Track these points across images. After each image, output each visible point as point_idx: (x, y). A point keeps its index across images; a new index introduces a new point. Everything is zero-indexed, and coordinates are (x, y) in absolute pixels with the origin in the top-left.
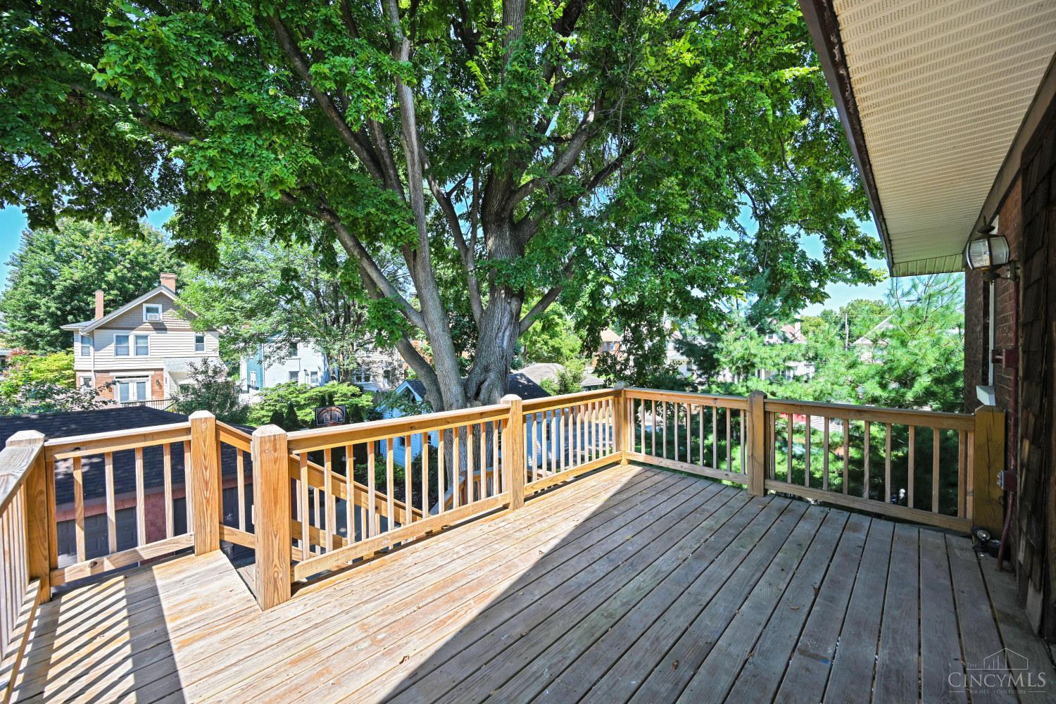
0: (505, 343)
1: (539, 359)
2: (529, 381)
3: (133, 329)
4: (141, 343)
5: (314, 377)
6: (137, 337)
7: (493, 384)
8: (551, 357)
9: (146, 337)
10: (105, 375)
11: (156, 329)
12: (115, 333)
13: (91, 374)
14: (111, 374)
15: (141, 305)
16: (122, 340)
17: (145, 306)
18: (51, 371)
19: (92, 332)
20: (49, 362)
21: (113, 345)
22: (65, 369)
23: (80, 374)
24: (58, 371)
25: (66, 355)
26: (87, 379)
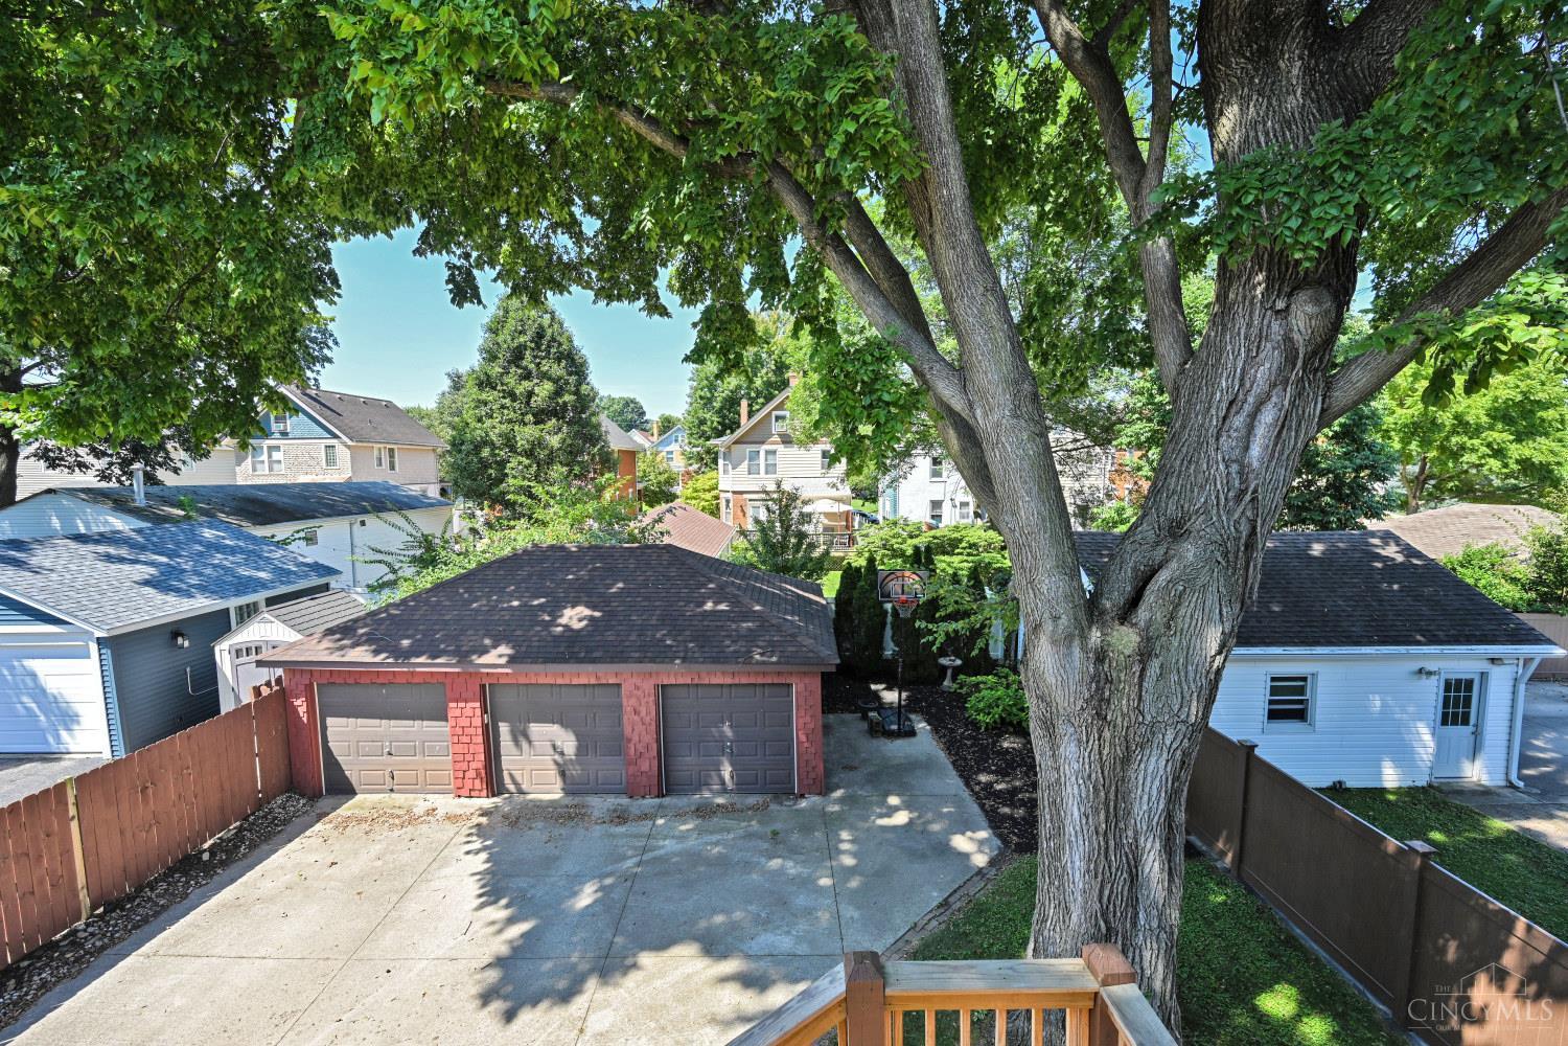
0: (1256, 451)
1: (1468, 491)
2: (1410, 552)
3: (763, 443)
4: (770, 459)
5: (965, 510)
6: (768, 452)
7: (1188, 580)
8: (1515, 488)
9: (774, 452)
10: (742, 496)
11: (783, 442)
12: (748, 448)
13: (731, 496)
14: (745, 496)
15: (770, 413)
16: (755, 455)
17: (774, 413)
18: (705, 490)
19: (729, 447)
20: (703, 481)
21: (746, 462)
22: (713, 489)
23: (722, 495)
24: (709, 491)
25: (714, 474)
26: (728, 501)
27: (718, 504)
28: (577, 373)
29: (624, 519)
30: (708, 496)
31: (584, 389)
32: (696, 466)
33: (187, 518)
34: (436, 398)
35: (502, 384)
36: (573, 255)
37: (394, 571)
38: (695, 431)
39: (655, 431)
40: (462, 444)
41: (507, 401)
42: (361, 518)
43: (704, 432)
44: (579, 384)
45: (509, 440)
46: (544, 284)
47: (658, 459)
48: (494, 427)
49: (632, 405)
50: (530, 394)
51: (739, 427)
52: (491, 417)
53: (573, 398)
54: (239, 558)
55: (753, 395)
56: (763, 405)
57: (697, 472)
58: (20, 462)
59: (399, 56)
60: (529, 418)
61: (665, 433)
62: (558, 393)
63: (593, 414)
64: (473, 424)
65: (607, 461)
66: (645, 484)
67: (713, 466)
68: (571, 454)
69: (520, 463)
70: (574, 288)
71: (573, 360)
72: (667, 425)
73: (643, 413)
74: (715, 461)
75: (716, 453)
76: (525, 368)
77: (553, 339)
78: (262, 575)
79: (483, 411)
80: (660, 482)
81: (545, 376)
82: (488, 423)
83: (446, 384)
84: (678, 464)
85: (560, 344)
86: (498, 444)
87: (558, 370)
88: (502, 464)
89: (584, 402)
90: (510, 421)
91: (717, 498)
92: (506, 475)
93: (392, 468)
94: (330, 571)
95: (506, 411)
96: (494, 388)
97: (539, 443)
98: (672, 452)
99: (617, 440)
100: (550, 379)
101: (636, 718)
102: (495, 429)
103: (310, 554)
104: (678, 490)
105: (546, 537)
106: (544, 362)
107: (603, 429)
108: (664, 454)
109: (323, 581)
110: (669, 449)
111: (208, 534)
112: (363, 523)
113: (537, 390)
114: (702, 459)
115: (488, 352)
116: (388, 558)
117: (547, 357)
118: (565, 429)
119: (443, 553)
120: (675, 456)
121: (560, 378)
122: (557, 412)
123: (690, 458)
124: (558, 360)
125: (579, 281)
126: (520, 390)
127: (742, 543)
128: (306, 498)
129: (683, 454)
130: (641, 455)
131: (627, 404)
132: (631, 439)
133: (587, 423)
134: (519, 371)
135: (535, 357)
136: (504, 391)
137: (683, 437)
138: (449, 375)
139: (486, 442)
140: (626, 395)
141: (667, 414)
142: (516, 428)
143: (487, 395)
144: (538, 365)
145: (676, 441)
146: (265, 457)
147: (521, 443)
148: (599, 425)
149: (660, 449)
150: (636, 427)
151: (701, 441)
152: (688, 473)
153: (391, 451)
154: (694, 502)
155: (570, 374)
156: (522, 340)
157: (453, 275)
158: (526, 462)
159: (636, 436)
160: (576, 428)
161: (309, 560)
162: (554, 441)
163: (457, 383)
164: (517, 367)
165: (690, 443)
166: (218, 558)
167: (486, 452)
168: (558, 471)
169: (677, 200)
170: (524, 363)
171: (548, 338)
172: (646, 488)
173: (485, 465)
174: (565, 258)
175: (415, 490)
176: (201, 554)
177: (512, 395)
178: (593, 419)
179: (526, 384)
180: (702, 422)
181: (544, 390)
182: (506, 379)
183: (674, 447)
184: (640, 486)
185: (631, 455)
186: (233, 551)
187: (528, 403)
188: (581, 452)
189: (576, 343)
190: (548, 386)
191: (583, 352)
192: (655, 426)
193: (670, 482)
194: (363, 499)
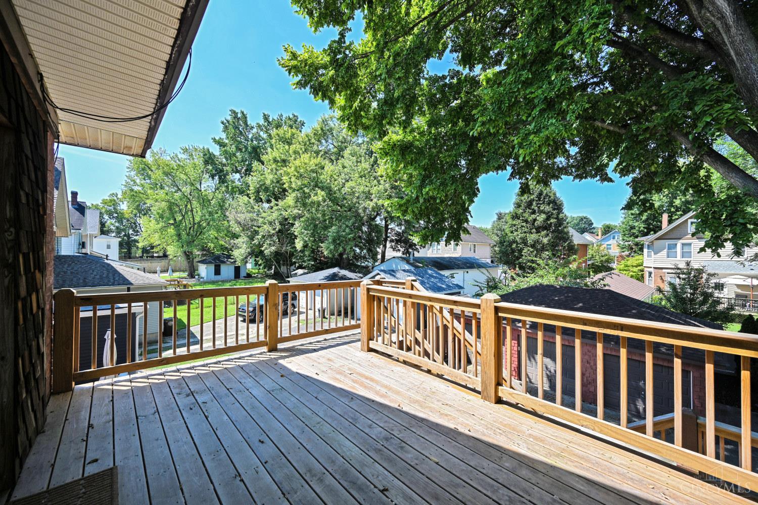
3: (680, 239)
4: (686, 249)
6: (683, 245)
9: (690, 244)
10: (660, 271)
11: (698, 239)
12: (667, 242)
13: (652, 270)
14: (664, 270)
15: (687, 220)
16: (673, 246)
17: (690, 221)
18: (633, 266)
19: (652, 242)
20: (632, 261)
21: (666, 250)
22: (640, 266)
23: (646, 269)
24: (636, 267)
25: (640, 257)
26: (650, 273)
27: (643, 275)
28: (557, 209)
29: (583, 277)
30: (635, 269)
31: (561, 216)
32: (627, 253)
33: (423, 267)
34: (491, 223)
35: (522, 217)
36: (564, 163)
37: (481, 290)
38: (627, 232)
39: (600, 234)
40: (505, 242)
41: (524, 224)
42: (467, 270)
43: (634, 234)
44: (558, 214)
45: (524, 240)
46: (550, 178)
47: (602, 248)
48: (518, 235)
49: (585, 220)
50: (535, 220)
51: (661, 229)
52: (517, 231)
53: (555, 220)
54: (437, 280)
55: (673, 210)
56: (682, 215)
57: (628, 256)
58: (387, 249)
59: (528, 143)
60: (534, 230)
61: (606, 234)
62: (548, 218)
63: (565, 227)
64: (510, 234)
65: (572, 249)
66: (592, 262)
67: (640, 253)
68: (553, 246)
69: (528, 250)
70: (563, 176)
71: (556, 203)
72: (607, 230)
73: (592, 224)
74: (641, 249)
75: (643, 245)
76: (533, 209)
77: (547, 195)
78: (443, 286)
79: (514, 228)
80: (602, 261)
81: (543, 212)
82: (515, 233)
83: (495, 217)
84: (615, 251)
85: (550, 197)
86: (519, 242)
87: (548, 208)
88: (521, 251)
89: (560, 222)
90: (525, 232)
91: (642, 271)
92: (523, 255)
93: (475, 252)
94: (461, 287)
95: (523, 228)
96: (519, 219)
97: (537, 242)
98: (610, 245)
99: (577, 239)
100: (544, 213)
101: (588, 365)
102: (518, 236)
103: (455, 281)
104: (614, 266)
105: (545, 282)
106: (542, 206)
107: (570, 234)
108: (605, 246)
109: (459, 290)
110: (608, 243)
111: (430, 272)
112: (467, 272)
113: (538, 218)
114: (633, 249)
115: (517, 204)
116: (480, 285)
117: (544, 203)
118: (550, 235)
119: (500, 285)
120: (613, 247)
121: (549, 212)
122: (546, 227)
123: (623, 248)
124: (549, 204)
125: (567, 174)
126: (530, 219)
127: (658, 296)
128: (451, 262)
129: (618, 246)
130: (590, 247)
131: (582, 219)
132: (585, 238)
133: (562, 231)
134: (530, 211)
135: (538, 204)
136: (523, 220)
137: (619, 238)
138: (497, 214)
139: (514, 241)
140: (581, 215)
141: (608, 223)
142: (528, 235)
143: (516, 222)
144: (539, 207)
145: (614, 238)
146: (435, 248)
147: (530, 242)
148: (568, 232)
149: (603, 243)
150: (587, 231)
151: (631, 238)
152: (621, 256)
153: (475, 245)
154: (625, 272)
155: (554, 209)
156: (532, 197)
157: (522, 186)
158: (532, 250)
159: (588, 237)
160: (556, 234)
161: (455, 283)
162: (545, 240)
163: (500, 217)
164: (529, 208)
165: (623, 240)
166: (432, 280)
167: (514, 246)
168: (546, 254)
169: (620, 150)
170: (533, 207)
171: (544, 194)
172: (593, 264)
173: (513, 251)
174: (560, 166)
175: (483, 261)
176: (428, 278)
177: (526, 221)
178: (565, 230)
179: (533, 216)
180: (632, 228)
181: (541, 218)
182: (524, 215)
183: (611, 242)
184: (589, 263)
185: (585, 247)
186: (436, 278)
187: (533, 224)
188: (557, 245)
189: (558, 195)
190: (543, 216)
191: (561, 199)
192: (600, 231)
193: (609, 260)
194: (468, 263)
